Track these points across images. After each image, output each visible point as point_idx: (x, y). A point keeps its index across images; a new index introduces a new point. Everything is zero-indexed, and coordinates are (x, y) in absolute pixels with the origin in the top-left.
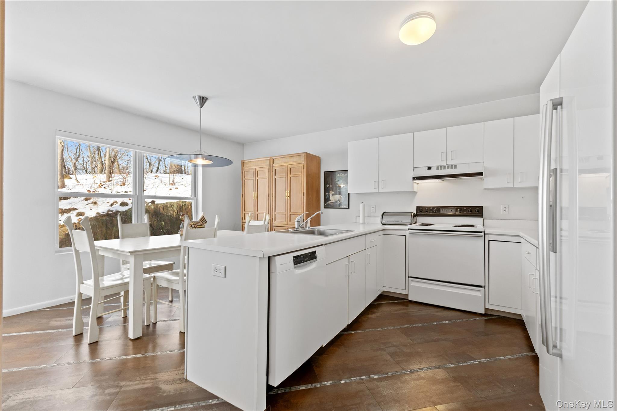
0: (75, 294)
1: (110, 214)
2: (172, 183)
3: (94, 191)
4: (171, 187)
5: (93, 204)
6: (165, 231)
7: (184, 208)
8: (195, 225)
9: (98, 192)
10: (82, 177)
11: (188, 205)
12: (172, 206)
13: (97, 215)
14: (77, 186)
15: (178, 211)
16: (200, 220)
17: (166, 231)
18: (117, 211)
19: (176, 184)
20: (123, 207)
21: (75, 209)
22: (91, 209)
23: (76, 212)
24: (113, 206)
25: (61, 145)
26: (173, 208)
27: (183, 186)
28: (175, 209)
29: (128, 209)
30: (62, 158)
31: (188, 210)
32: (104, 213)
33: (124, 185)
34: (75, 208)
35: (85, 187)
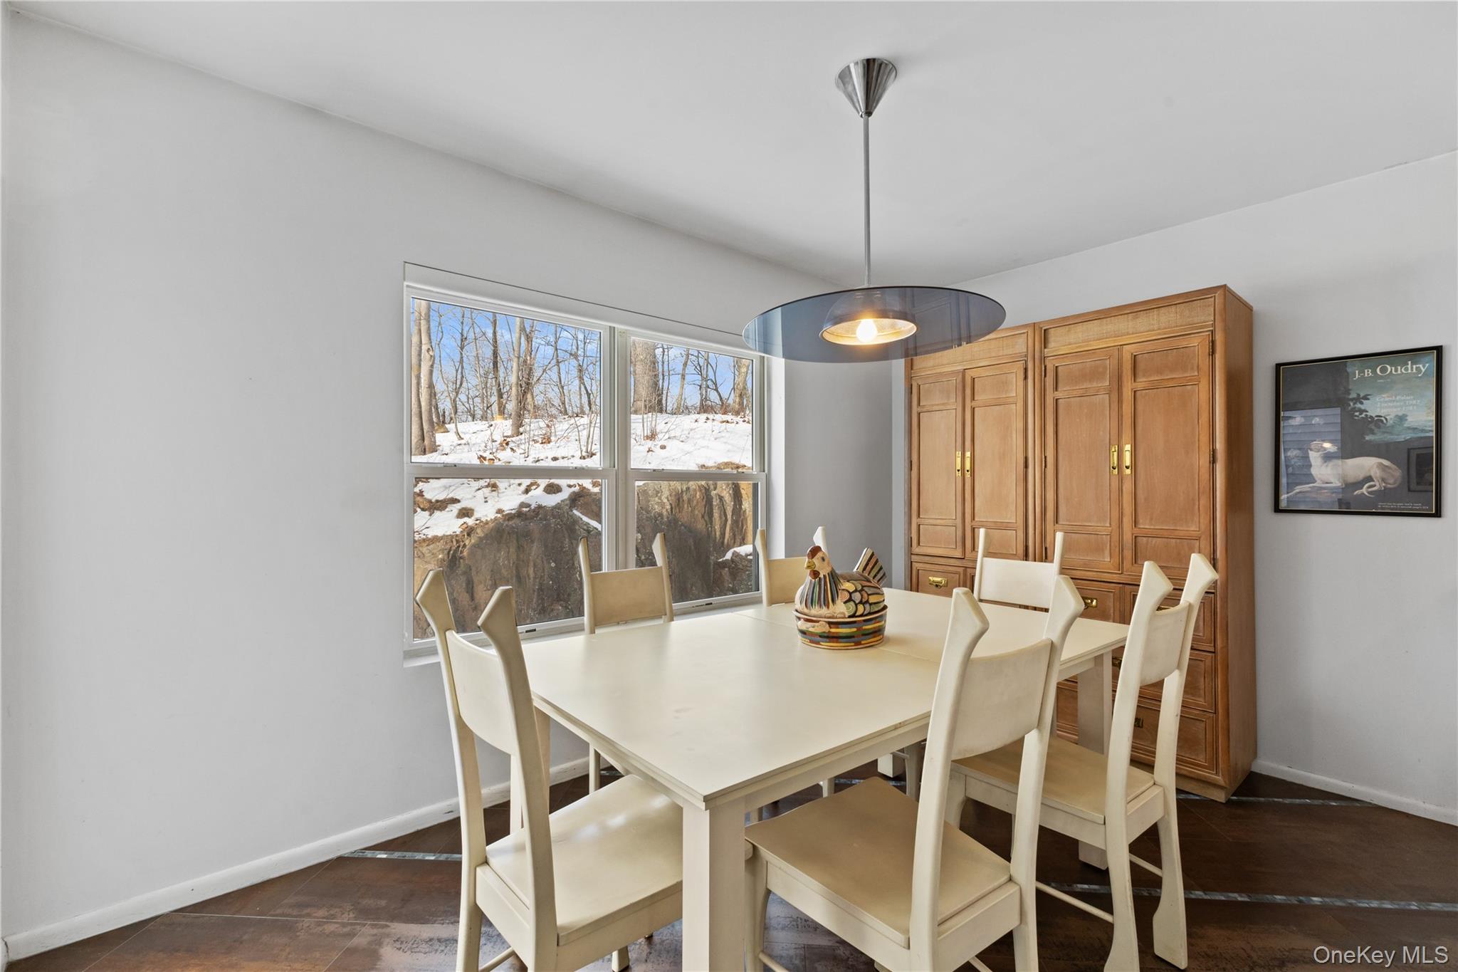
0: (456, 794)
1: (525, 514)
2: (649, 434)
3: (491, 457)
4: (649, 444)
5: (490, 488)
6: (643, 557)
7: (685, 498)
8: (860, 591)
9: (499, 460)
10: (468, 428)
11: (695, 490)
12: (658, 492)
13: (499, 515)
14: (458, 447)
15: (673, 506)
16: (864, 569)
17: (645, 557)
18: (539, 505)
19: (660, 436)
20: (550, 495)
21: (455, 501)
22: (486, 502)
23: (458, 506)
24: (530, 494)
25: (428, 356)
26: (660, 498)
27: (675, 442)
28: (665, 501)
29: (562, 501)
30: (431, 386)
31: (695, 502)
32: (513, 512)
33: (549, 443)
34: (456, 499)
35: (473, 449)
